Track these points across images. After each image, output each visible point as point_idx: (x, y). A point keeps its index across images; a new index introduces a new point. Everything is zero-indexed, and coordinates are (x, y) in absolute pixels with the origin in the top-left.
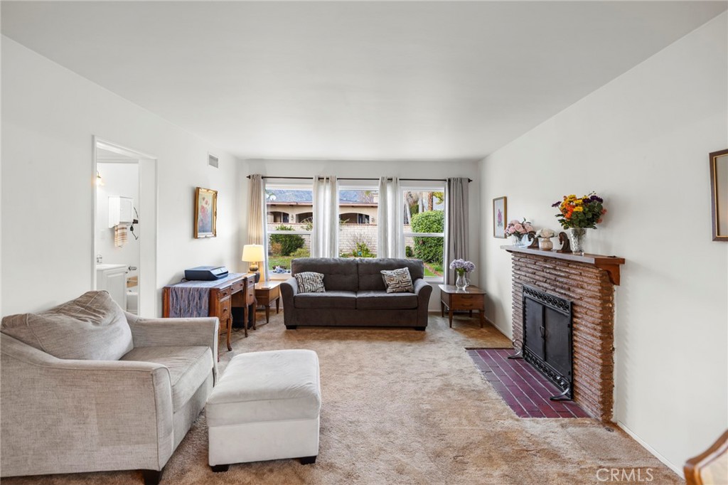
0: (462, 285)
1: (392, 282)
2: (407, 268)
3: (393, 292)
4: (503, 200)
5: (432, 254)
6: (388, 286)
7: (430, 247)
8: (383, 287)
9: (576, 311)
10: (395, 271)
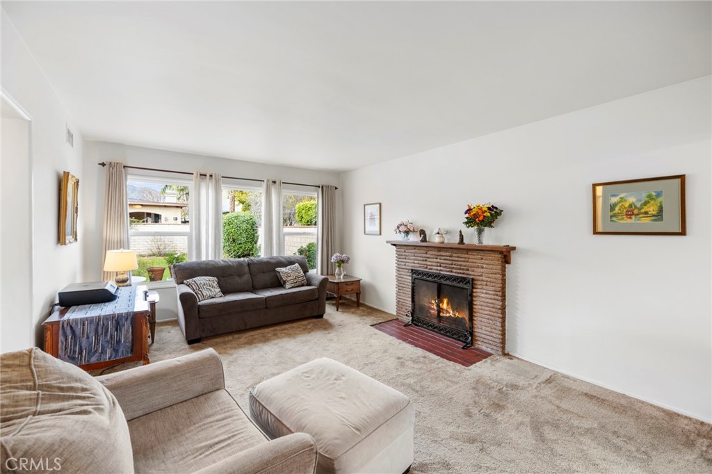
0: (340, 275)
1: (290, 278)
2: (297, 264)
3: (292, 287)
4: (378, 205)
5: (241, 250)
6: (285, 282)
7: (240, 244)
8: (279, 284)
9: (476, 284)
10: (289, 267)
